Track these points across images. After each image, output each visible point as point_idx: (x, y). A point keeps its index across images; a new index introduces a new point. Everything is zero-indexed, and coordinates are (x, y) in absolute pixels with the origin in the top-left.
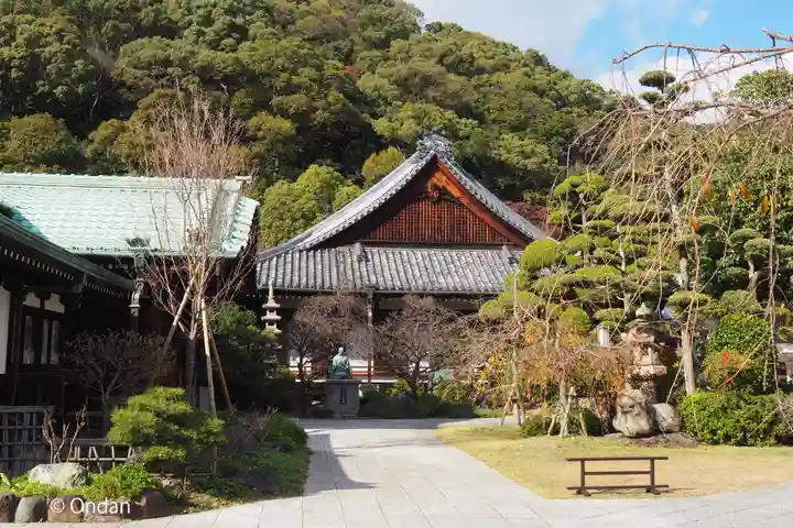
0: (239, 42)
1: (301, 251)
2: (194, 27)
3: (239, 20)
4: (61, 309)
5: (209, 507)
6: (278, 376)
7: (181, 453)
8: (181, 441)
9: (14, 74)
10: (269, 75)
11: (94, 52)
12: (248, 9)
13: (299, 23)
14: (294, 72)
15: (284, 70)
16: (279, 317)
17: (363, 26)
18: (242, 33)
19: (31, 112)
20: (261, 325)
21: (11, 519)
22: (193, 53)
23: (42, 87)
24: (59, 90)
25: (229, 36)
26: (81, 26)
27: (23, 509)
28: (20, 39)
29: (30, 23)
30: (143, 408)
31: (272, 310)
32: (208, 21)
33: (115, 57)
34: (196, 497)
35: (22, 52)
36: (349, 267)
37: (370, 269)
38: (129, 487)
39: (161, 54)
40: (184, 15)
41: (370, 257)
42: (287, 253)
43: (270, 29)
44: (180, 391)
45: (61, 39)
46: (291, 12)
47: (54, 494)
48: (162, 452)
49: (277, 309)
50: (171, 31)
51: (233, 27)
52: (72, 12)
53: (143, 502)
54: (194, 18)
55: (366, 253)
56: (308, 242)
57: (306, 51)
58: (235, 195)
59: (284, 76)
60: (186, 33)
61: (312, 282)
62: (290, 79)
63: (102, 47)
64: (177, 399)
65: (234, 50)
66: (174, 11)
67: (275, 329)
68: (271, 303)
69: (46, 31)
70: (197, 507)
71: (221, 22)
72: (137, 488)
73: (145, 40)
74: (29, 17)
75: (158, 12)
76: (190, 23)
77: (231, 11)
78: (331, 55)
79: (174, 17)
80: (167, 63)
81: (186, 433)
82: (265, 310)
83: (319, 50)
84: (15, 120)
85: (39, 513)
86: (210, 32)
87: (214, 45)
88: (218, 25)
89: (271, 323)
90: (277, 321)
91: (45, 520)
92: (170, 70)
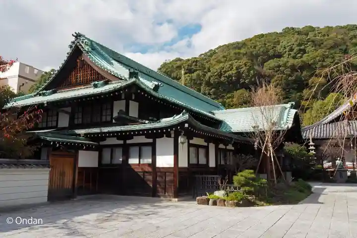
0: (303, 54)
1: (324, 125)
2: (287, 53)
3: (302, 47)
4: (233, 148)
5: (263, 205)
6: (316, 168)
7: (253, 189)
8: (253, 186)
9: (234, 78)
10: (315, 64)
11: (256, 67)
12: (306, 43)
13: (325, 43)
14: (324, 61)
15: (319, 61)
16: (314, 148)
17: (351, 39)
18: (304, 51)
19: (239, 89)
20: (309, 151)
21: (208, 204)
22: (288, 62)
23: (242, 81)
24: (247, 81)
25: (299, 53)
26: (252, 61)
27: (211, 202)
28: (234, 68)
29: (236, 62)
30: (242, 176)
31: (312, 146)
32: (291, 50)
33: (263, 68)
34: (258, 202)
35: (235, 71)
36: (342, 128)
37: (351, 128)
38: (237, 198)
39: (276, 64)
40: (283, 50)
41: (351, 125)
42: (319, 126)
43: (314, 48)
44: (252, 171)
45: (246, 66)
46: (322, 40)
47: (218, 198)
48: (247, 188)
49: (313, 145)
50: (280, 56)
51: (300, 50)
52: (249, 56)
53: (241, 202)
54: (287, 50)
55: (349, 123)
56: (326, 121)
57: (327, 53)
58: (288, 109)
59: (320, 63)
60: (285, 55)
61: (328, 135)
62: (323, 64)
63: (259, 65)
64: (251, 173)
65: (301, 57)
66: (280, 50)
67: (313, 152)
68: (311, 143)
69: (241, 64)
70: (258, 205)
71: (296, 49)
72: (239, 198)
73: (272, 60)
74: (236, 61)
75: (275, 51)
76: (286, 52)
77: (300, 45)
78: (338, 52)
79: (280, 51)
80: (279, 66)
81: (255, 183)
82: (310, 145)
83: (332, 51)
84: (235, 92)
85: (215, 203)
86: (292, 53)
87: (294, 58)
88: (295, 51)
89: (312, 150)
90: (314, 150)
91: (216, 205)
92: (281, 68)
